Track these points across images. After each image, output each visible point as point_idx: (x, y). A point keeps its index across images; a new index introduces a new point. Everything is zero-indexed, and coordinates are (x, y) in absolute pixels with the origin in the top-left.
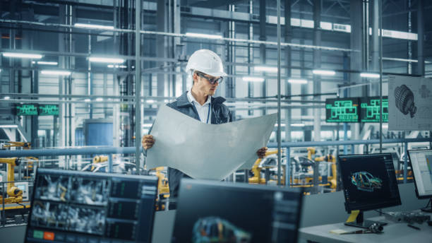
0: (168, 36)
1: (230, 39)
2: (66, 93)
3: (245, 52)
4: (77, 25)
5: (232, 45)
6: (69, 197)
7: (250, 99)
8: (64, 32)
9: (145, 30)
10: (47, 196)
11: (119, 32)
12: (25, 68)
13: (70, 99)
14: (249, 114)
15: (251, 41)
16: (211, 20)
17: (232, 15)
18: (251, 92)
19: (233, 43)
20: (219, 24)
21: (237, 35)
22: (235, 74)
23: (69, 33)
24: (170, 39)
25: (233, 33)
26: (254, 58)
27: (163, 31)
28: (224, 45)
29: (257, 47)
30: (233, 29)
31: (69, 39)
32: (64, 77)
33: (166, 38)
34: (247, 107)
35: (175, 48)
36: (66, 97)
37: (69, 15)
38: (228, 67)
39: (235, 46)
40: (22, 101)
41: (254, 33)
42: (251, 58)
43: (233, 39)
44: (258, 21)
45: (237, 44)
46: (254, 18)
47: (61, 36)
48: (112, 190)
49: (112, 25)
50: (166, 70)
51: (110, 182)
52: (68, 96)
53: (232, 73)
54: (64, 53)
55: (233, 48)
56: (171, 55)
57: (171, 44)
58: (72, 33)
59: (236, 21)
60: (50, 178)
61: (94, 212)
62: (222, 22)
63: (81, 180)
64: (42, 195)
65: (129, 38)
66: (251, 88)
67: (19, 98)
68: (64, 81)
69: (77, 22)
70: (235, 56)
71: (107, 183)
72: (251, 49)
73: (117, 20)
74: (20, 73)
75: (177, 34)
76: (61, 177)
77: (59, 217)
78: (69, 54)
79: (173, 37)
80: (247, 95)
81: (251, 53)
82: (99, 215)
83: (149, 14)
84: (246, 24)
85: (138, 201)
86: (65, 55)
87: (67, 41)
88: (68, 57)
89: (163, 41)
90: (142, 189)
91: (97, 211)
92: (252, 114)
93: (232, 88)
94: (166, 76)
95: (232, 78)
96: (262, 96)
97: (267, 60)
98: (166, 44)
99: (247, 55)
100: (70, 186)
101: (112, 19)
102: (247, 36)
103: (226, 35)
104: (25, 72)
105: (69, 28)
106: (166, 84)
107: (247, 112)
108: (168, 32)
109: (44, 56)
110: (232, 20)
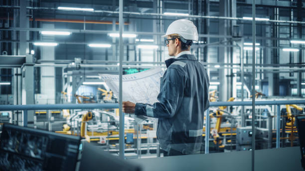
0: (227, 20)
1: (275, 21)
2: (158, 61)
3: (287, 30)
4: (166, 14)
5: (277, 25)
6: (20, 149)
7: (291, 64)
8: (157, 19)
9: (211, 16)
10: (7, 147)
11: (192, 18)
12: (131, 44)
13: (161, 65)
14: (290, 75)
15: (292, 22)
16: (261, 8)
17: (276, 3)
18: (292, 59)
19: (278, 24)
20: (268, 10)
21: (281, 18)
22: (279, 46)
23: (160, 19)
24: (229, 21)
25: (278, 16)
26: (294, 34)
27: (224, 16)
28: (270, 25)
29: (295, 26)
30: (278, 13)
31: (160, 23)
32: (156, 50)
33: (226, 21)
34: (289, 71)
35: (232, 28)
36: (158, 63)
37: (160, 7)
38: (274, 41)
39: (279, 25)
40: (129, 66)
41: (294, 16)
42: (292, 34)
43: (278, 21)
44: (296, 6)
45: (281, 24)
46: (294, 4)
47: (154, 22)
48: (48, 146)
49: (187, 13)
50: (226, 44)
51: (47, 139)
52: (159, 63)
53: (276, 46)
54: (157, 33)
55: (278, 27)
56: (229, 33)
57: (229, 25)
58: (162, 19)
59: (280, 7)
60: (10, 133)
61: (34, 164)
62: (269, 9)
63: (29, 135)
64: (4, 146)
65: (199, 22)
66: (292, 56)
67: (127, 64)
68: (156, 53)
69: (166, 11)
70: (279, 33)
71: (45, 140)
72: (292, 28)
73: (191, 9)
74: (128, 47)
75: (234, 18)
76: (17, 132)
77: (13, 166)
78: (160, 33)
79: (231, 20)
80: (288, 62)
81: (292, 31)
82: (38, 167)
83: (214, 4)
84: (288, 9)
85: (65, 158)
86: (157, 35)
87: (158, 25)
88: (159, 36)
89: (224, 23)
90: (68, 147)
91: (37, 164)
92: (293, 76)
93: (277, 56)
94: (226, 48)
95: (276, 49)
96: (298, 62)
97: (302, 36)
98: (226, 25)
99: (289, 32)
100: (22, 140)
101: (188, 9)
102: (289, 18)
103: (272, 18)
104: (131, 47)
105: (160, 16)
106: (226, 54)
107: (288, 74)
108: (227, 16)
109: (137, 35)
110: (276, 7)
